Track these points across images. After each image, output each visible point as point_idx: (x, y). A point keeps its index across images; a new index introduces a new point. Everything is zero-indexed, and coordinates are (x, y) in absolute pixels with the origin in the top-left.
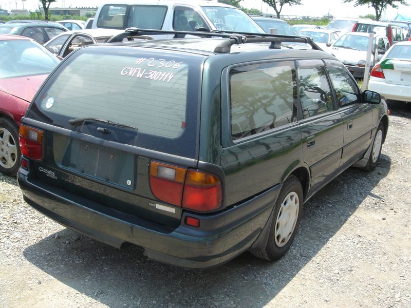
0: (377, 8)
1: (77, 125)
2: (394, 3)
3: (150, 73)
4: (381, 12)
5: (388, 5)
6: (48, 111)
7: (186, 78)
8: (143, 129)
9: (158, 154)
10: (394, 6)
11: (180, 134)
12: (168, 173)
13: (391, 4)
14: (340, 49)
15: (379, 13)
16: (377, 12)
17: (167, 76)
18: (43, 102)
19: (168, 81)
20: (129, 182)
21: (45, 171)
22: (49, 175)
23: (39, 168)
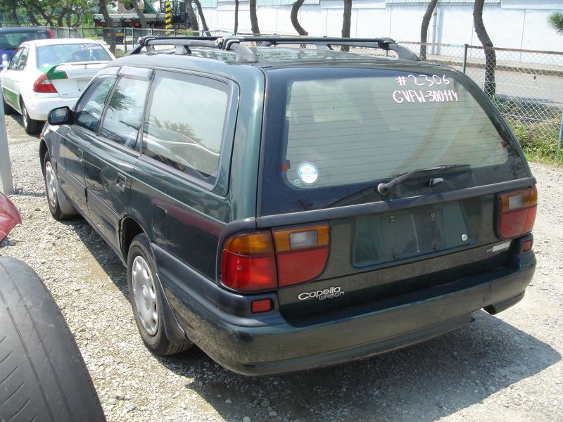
3: (430, 95)
6: (316, 187)
11: (507, 156)
17: (450, 94)
18: (288, 177)
19: (457, 100)
20: (464, 237)
21: (316, 294)
22: (325, 297)
23: (299, 298)
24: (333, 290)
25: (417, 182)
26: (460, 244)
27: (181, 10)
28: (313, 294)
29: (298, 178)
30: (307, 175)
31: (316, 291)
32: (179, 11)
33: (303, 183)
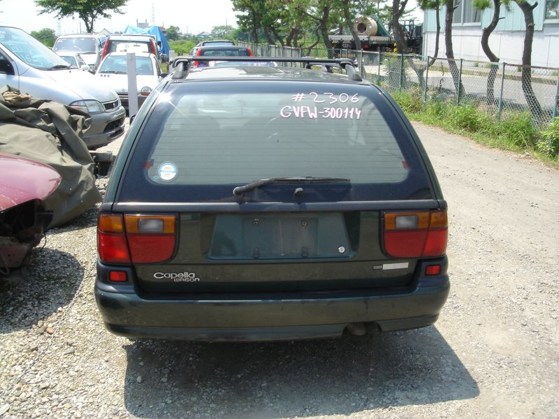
0: (86, 20)
1: (246, 193)
2: (104, 11)
3: (326, 111)
4: (92, 23)
5: (99, 16)
6: (172, 183)
7: (377, 112)
8: (356, 179)
9: (392, 203)
10: (106, 16)
11: (406, 176)
12: (403, 222)
13: (102, 14)
14: (111, 75)
15: (90, 26)
16: (87, 25)
17: (352, 112)
18: (149, 173)
19: (358, 118)
20: (342, 250)
21: (171, 276)
22: (180, 280)
23: (155, 275)
24: (186, 275)
25: (279, 190)
26: (336, 255)
27: (417, 34)
28: (167, 275)
29: (157, 174)
30: (167, 173)
31: (171, 273)
32: (414, 35)
33: (160, 179)
